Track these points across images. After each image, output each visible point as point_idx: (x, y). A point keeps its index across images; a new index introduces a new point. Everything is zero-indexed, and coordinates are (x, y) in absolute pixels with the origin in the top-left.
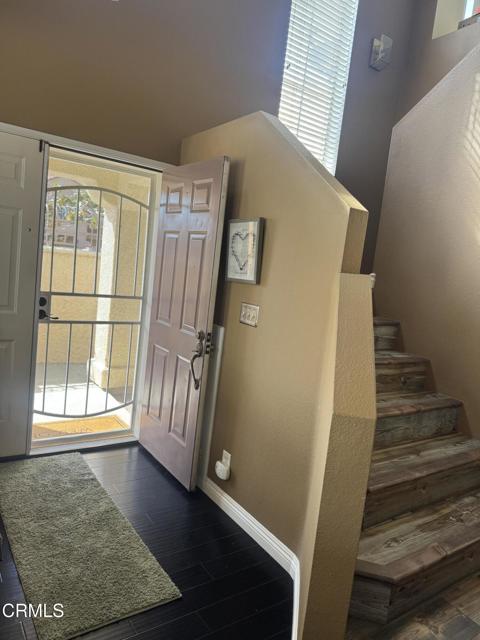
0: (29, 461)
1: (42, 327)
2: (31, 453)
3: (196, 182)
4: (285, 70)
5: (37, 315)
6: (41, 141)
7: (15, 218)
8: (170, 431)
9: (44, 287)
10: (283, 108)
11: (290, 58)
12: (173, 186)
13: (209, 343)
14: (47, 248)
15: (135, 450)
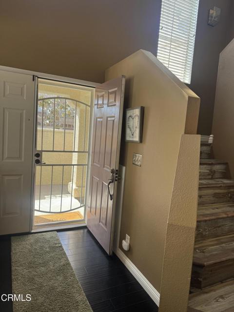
0: (31, 235)
1: (38, 168)
2: (33, 231)
3: (110, 91)
4: (160, 31)
5: (34, 162)
6: (34, 76)
7: (21, 115)
8: (100, 222)
9: (39, 148)
10: (159, 50)
11: (163, 24)
12: (100, 94)
13: (117, 176)
14: (39, 128)
15: (86, 230)
